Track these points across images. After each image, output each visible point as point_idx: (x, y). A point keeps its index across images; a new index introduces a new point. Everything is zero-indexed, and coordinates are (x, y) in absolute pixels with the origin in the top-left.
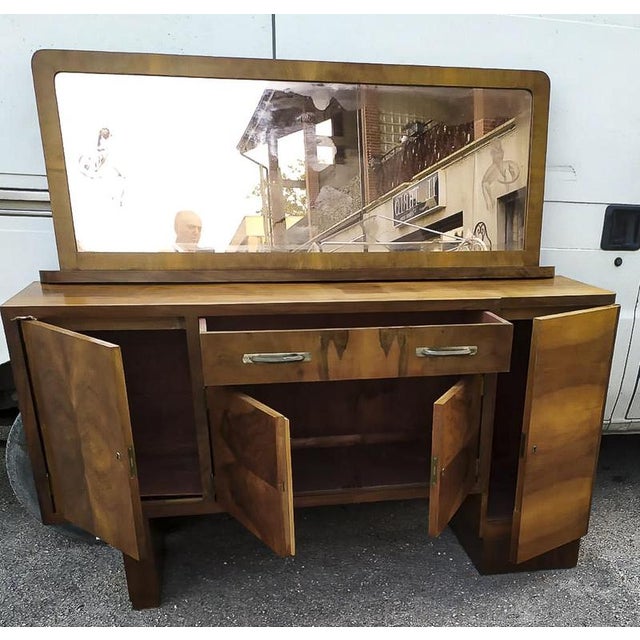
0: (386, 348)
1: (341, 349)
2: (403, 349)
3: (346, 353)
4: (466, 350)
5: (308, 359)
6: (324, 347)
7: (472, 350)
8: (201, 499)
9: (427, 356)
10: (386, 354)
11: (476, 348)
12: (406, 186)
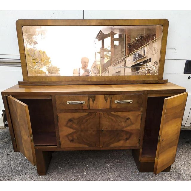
0: (106, 100)
1: (93, 100)
2: (111, 101)
3: (95, 102)
4: (129, 101)
5: (84, 103)
6: (89, 100)
7: (131, 101)
8: (57, 147)
9: (118, 103)
10: (106, 102)
11: (132, 101)
12: (136, 51)
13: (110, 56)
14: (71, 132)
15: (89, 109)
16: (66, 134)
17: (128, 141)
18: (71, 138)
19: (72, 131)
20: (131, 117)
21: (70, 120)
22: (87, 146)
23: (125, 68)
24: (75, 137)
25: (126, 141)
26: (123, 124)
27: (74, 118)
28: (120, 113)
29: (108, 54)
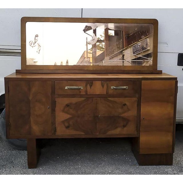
0: (103, 86)
1: (91, 86)
2: (107, 87)
4: (125, 87)
5: (82, 88)
6: (86, 85)
7: (127, 88)
9: (114, 89)
10: (103, 88)
11: (127, 87)
12: (136, 43)
13: (103, 47)
14: (67, 118)
15: (87, 94)
16: (63, 119)
17: (125, 129)
18: (67, 124)
19: (68, 116)
20: (127, 103)
21: (67, 105)
22: (83, 134)
23: (123, 62)
24: (71, 123)
25: (124, 127)
26: (120, 110)
27: (71, 104)
28: (116, 99)
29: (101, 45)
